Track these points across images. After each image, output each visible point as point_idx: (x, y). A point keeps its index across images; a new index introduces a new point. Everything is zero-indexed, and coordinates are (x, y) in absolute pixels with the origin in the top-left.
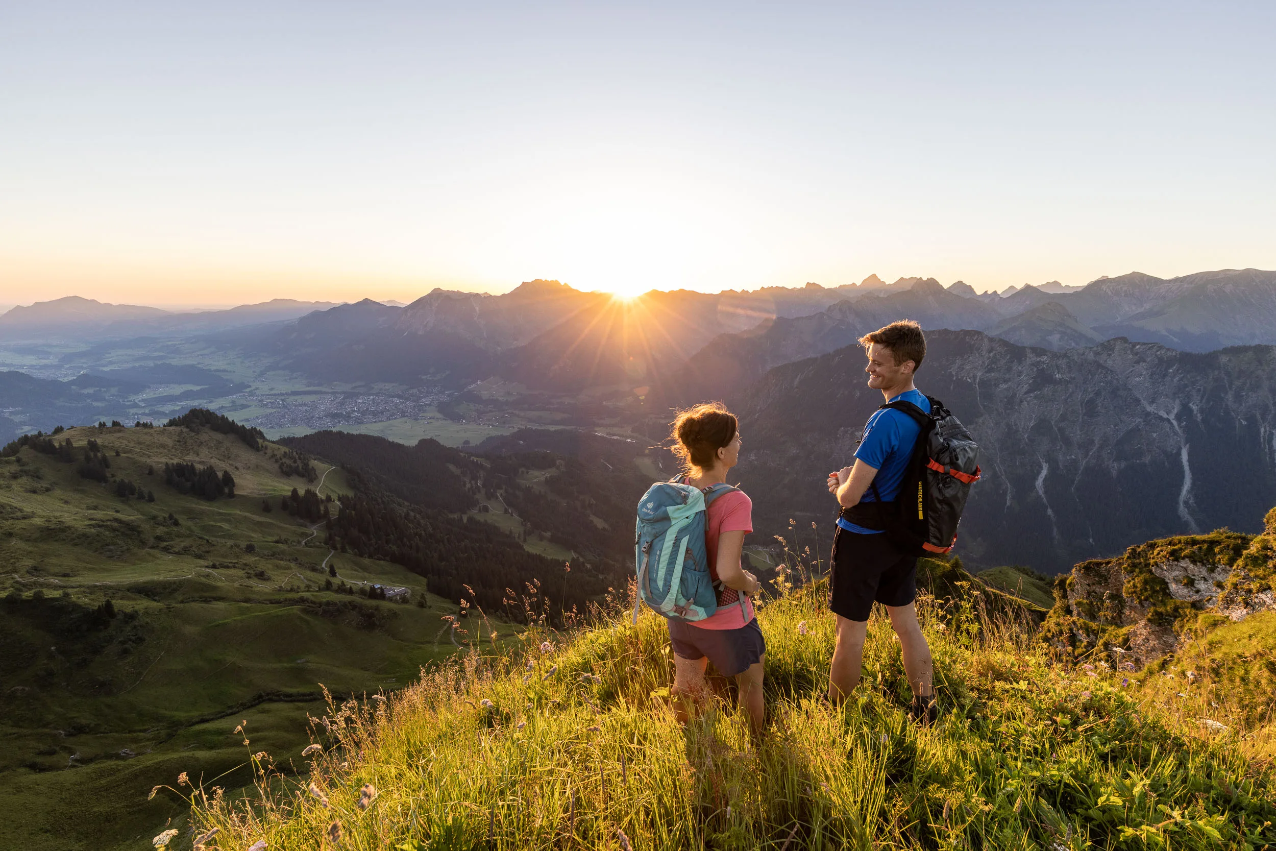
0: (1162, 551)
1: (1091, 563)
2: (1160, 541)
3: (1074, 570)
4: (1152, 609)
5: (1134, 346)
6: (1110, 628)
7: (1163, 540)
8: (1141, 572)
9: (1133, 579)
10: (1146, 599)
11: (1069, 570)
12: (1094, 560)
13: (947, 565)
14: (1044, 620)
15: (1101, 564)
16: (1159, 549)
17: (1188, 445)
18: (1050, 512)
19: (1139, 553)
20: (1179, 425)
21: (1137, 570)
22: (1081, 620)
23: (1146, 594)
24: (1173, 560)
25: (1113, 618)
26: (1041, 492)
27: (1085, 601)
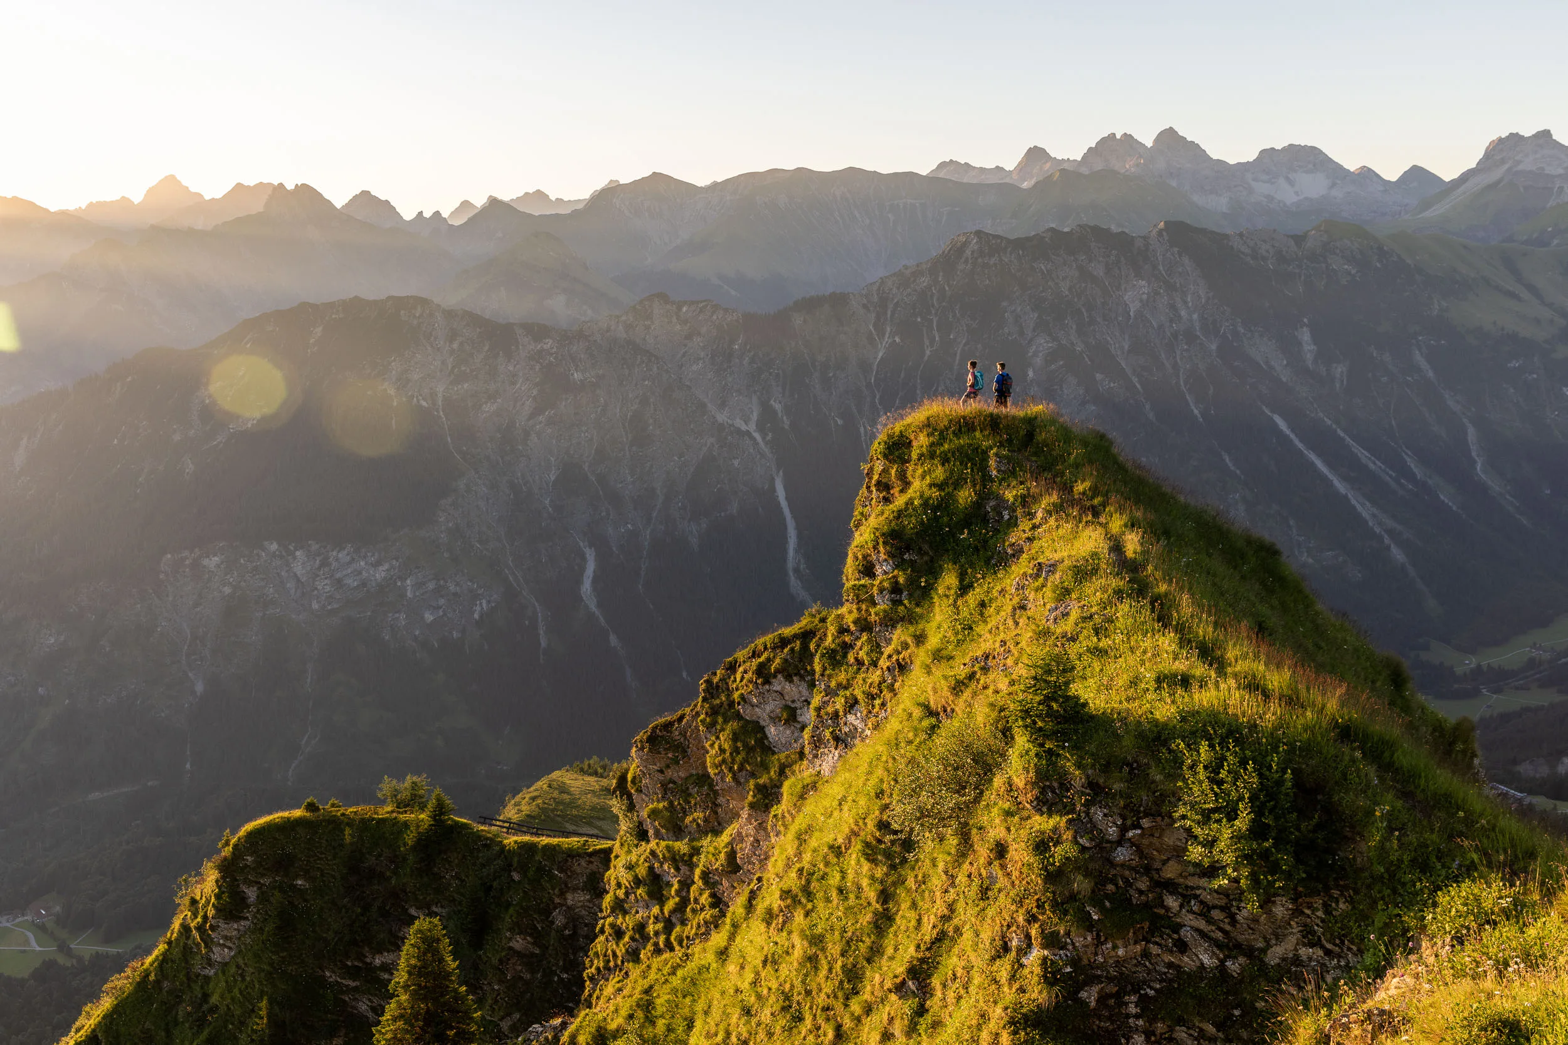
0: (745, 672)
1: (656, 727)
2: (741, 655)
3: (634, 749)
4: (752, 783)
5: (679, 308)
6: (705, 842)
7: (745, 652)
8: (726, 721)
9: (718, 738)
10: (741, 769)
11: (626, 756)
12: (661, 720)
13: (422, 816)
14: (608, 868)
15: (671, 724)
16: (741, 669)
17: (781, 473)
18: (613, 640)
19: (718, 686)
20: (764, 439)
21: (720, 720)
22: (663, 844)
23: (739, 758)
24: (764, 684)
25: (706, 820)
26: (592, 605)
27: (661, 805)
